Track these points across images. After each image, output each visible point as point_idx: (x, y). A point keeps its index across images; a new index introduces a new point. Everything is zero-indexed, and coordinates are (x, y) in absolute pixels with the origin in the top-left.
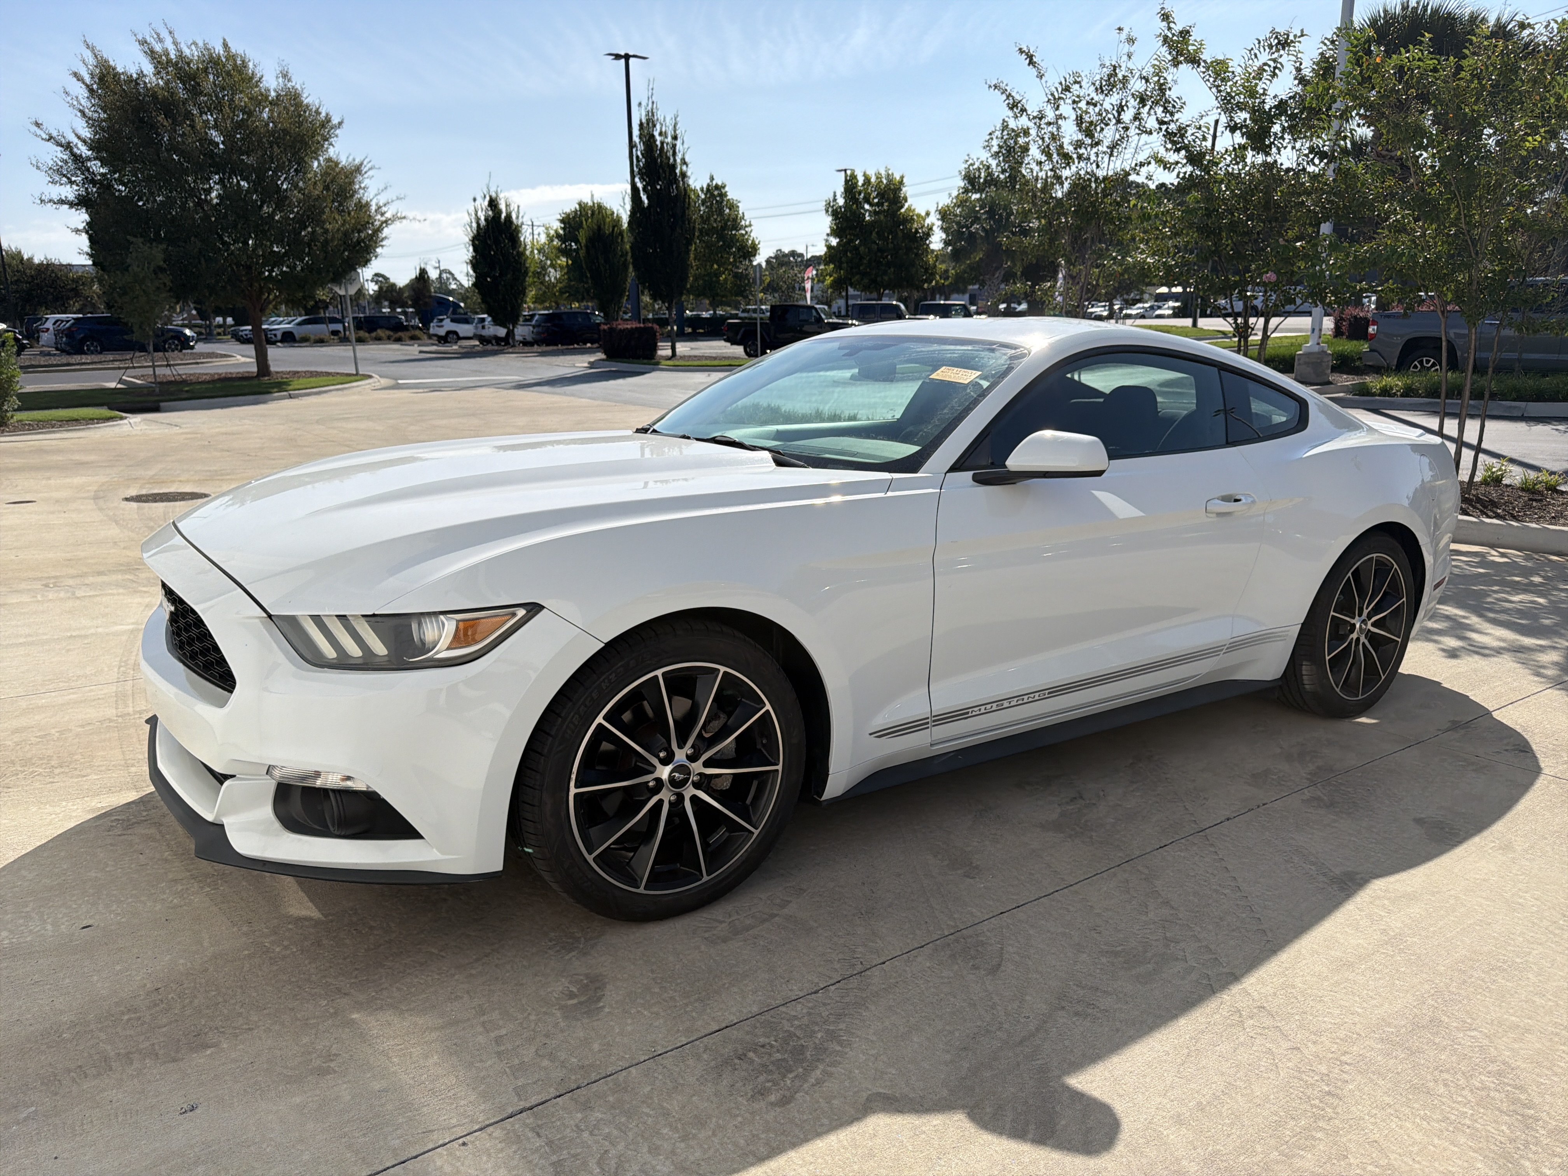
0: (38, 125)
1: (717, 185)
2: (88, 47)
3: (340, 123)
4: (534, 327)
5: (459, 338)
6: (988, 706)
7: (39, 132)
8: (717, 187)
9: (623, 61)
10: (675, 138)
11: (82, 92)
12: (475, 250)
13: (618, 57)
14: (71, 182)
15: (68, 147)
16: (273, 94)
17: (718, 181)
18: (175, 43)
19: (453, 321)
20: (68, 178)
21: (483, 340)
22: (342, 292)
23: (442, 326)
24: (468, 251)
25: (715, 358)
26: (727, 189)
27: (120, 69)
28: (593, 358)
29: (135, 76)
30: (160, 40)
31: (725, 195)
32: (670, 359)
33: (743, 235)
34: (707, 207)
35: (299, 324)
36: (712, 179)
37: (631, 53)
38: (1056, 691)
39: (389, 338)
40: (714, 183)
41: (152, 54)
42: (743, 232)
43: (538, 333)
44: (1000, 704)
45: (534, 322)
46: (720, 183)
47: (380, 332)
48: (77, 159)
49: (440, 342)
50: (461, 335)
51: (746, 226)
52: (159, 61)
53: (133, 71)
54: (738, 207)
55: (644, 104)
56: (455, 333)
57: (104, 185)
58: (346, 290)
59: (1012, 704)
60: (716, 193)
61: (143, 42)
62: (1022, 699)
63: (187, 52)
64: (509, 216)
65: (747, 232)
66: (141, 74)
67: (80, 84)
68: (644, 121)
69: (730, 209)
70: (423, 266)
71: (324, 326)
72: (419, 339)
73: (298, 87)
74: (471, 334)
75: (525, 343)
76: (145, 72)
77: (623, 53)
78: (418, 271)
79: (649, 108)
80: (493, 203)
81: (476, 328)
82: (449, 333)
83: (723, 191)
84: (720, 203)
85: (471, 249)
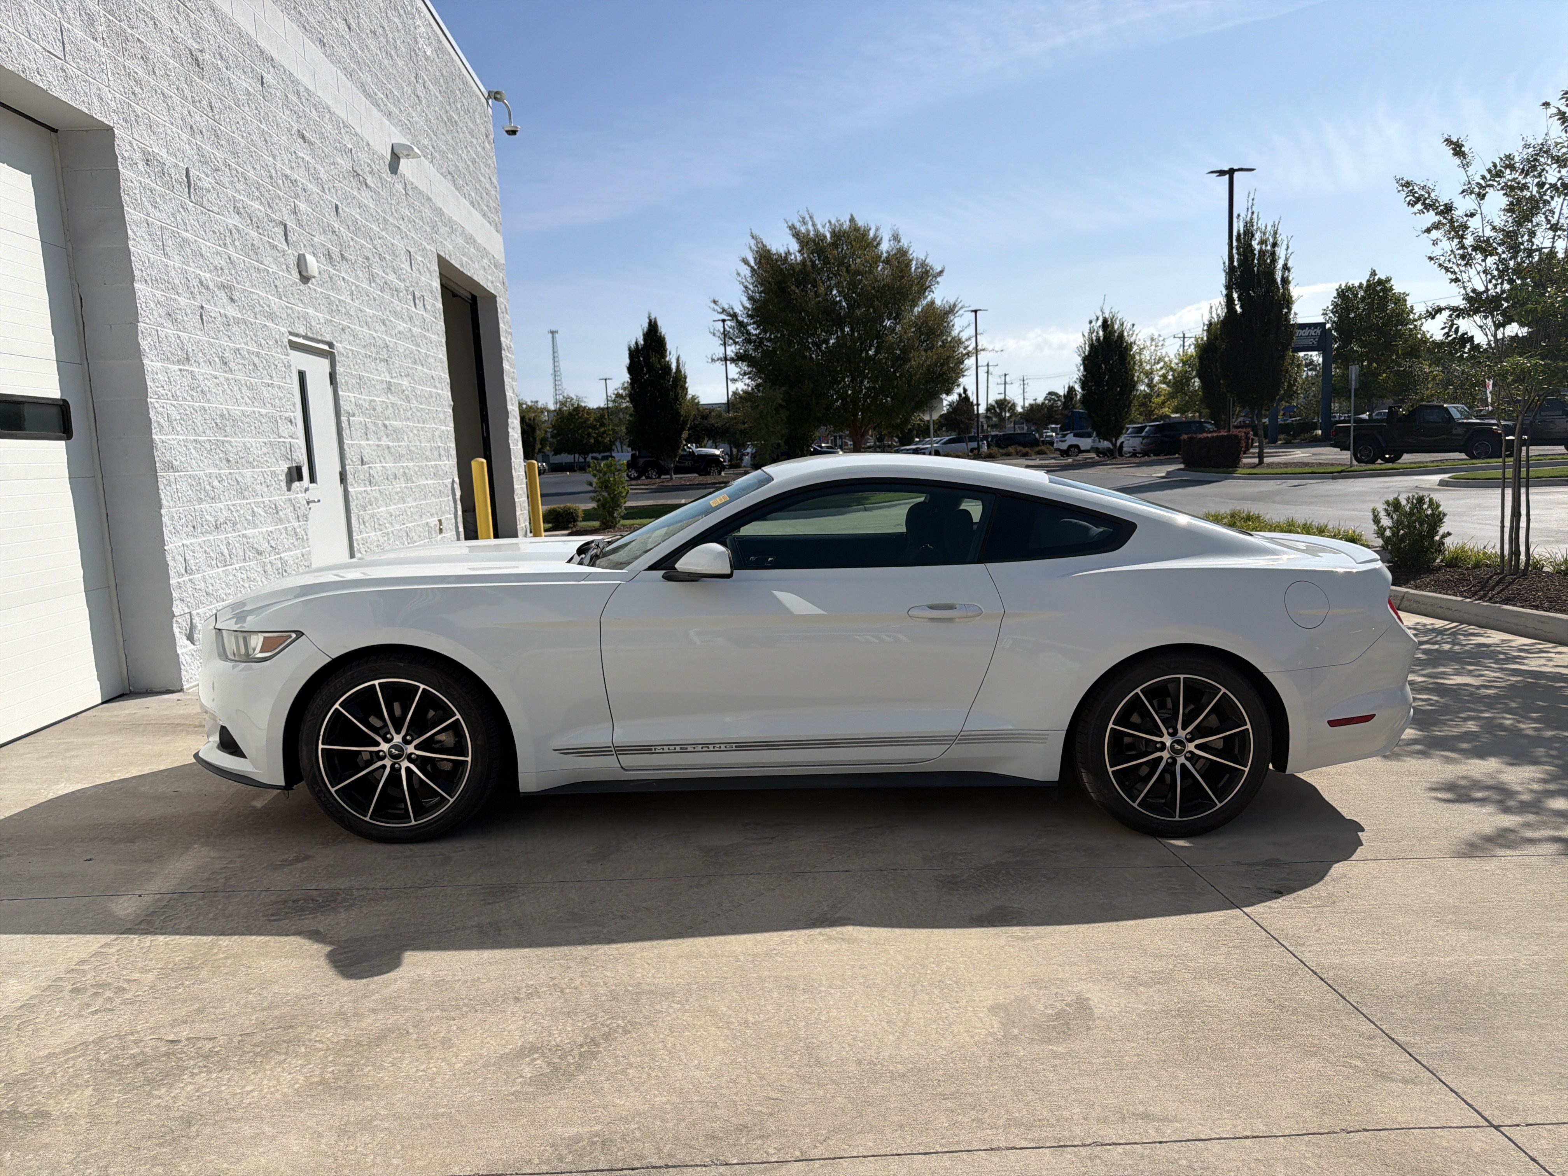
0: (715, 302)
1: (1379, 279)
2: (753, 237)
3: (942, 272)
4: (1144, 438)
5: (1081, 451)
6: (672, 748)
7: (716, 307)
8: (1380, 282)
9: (1227, 176)
10: (1275, 245)
11: (746, 271)
12: (1085, 369)
13: (1221, 173)
14: (736, 343)
15: (734, 316)
16: (885, 255)
17: (1381, 275)
18: (814, 225)
19: (1075, 435)
20: (734, 340)
21: (1097, 451)
22: (927, 418)
23: (1065, 441)
24: (1079, 370)
25: (1326, 464)
26: (1392, 282)
27: (774, 251)
28: (1171, 468)
29: (783, 255)
30: (804, 223)
31: (1391, 289)
32: (1255, 466)
33: (1411, 330)
34: (1367, 304)
35: (945, 443)
36: (1374, 273)
37: (1236, 167)
38: (742, 746)
39: (1017, 454)
40: (1377, 278)
41: (797, 235)
42: (1411, 327)
43: (1147, 444)
44: (683, 748)
45: (1143, 434)
46: (1383, 278)
47: (1011, 449)
48: (741, 324)
49: (1062, 456)
50: (1082, 448)
51: (1416, 320)
52: (804, 240)
53: (782, 251)
54: (1406, 301)
55: (1243, 215)
56: (1077, 446)
57: (759, 343)
58: (931, 416)
59: (696, 749)
60: (1379, 288)
61: (792, 228)
62: (706, 747)
63: (821, 230)
64: (1121, 336)
65: (1416, 326)
66: (788, 253)
67: (746, 267)
68: (1242, 231)
69: (1395, 304)
70: (1071, 384)
71: (964, 444)
72: (1045, 453)
73: (906, 246)
74: (1088, 448)
75: (1134, 454)
76: (792, 251)
77: (1227, 169)
78: (1066, 389)
79: (1248, 219)
80: (1105, 325)
81: (1094, 441)
82: (1070, 447)
83: (1388, 285)
84: (1385, 297)
85: (1082, 368)
